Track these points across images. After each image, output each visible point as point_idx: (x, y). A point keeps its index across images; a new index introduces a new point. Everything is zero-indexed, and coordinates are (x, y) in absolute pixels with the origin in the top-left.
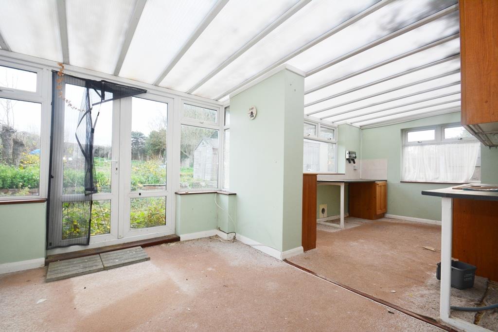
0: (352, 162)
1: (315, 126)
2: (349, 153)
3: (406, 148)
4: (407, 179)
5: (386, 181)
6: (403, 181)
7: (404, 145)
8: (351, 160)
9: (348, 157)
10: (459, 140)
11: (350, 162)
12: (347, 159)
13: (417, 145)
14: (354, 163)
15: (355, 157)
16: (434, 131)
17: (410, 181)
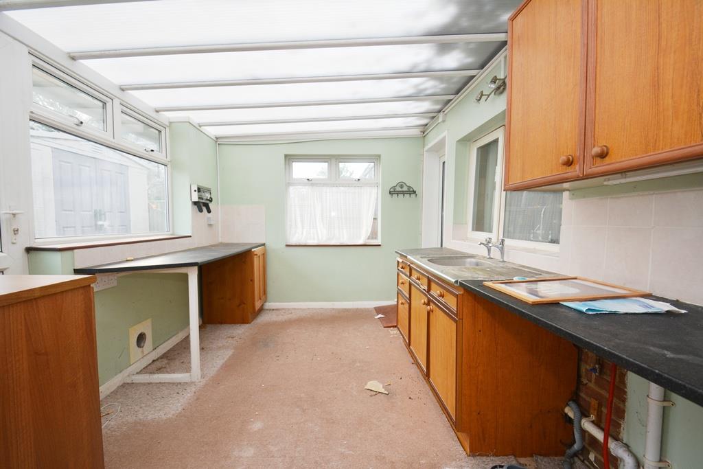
0: (204, 209)
1: (104, 104)
2: (199, 190)
3: (291, 189)
4: (293, 241)
5: (264, 245)
6: (288, 244)
7: (289, 183)
8: (202, 205)
9: (196, 199)
10: (357, 182)
11: (201, 211)
12: (195, 203)
13: (305, 185)
14: (209, 211)
15: (211, 200)
16: (327, 163)
17: (298, 244)
